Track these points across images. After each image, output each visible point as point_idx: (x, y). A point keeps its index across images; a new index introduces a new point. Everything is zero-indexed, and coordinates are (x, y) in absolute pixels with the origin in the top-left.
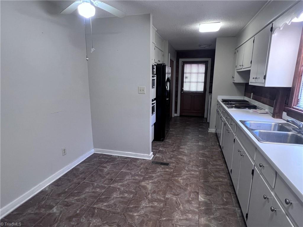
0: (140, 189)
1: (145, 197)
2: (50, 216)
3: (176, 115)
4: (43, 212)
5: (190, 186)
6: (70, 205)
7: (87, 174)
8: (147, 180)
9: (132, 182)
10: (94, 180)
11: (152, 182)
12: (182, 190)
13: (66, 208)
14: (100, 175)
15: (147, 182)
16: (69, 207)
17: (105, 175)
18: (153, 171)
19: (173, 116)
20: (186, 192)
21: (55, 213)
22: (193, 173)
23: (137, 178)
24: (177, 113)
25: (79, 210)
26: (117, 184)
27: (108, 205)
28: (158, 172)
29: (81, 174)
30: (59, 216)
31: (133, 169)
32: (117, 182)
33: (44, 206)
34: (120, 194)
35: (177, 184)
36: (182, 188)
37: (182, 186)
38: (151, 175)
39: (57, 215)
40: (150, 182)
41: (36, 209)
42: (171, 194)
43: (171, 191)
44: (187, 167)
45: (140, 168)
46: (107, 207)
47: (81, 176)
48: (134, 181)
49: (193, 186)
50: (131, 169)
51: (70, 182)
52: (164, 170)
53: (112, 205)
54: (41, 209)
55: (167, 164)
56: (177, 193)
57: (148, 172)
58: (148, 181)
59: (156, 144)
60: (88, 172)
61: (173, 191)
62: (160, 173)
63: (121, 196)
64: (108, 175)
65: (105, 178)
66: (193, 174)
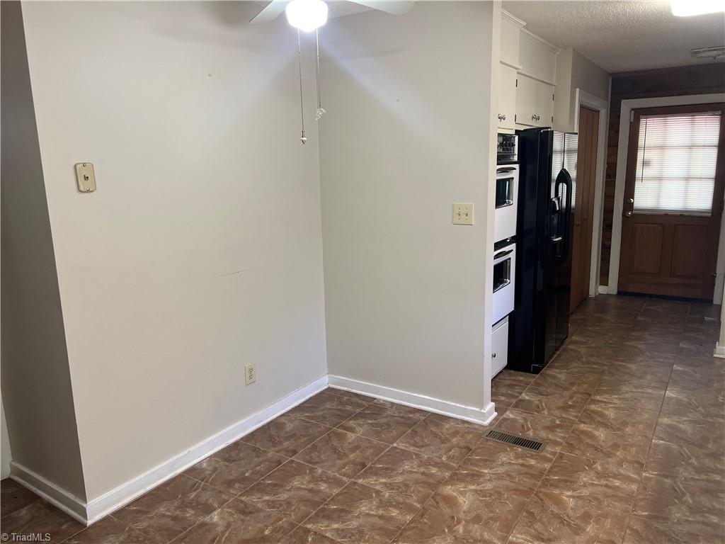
0: (437, 503)
1: (449, 527)
2: (204, 529)
3: (602, 290)
4: (190, 516)
5: (597, 522)
6: (251, 513)
7: (302, 441)
8: (463, 481)
9: (417, 482)
10: (316, 460)
11: (475, 491)
12: (567, 530)
13: (242, 517)
14: (335, 450)
15: (461, 487)
16: (249, 517)
17: (347, 452)
18: (486, 460)
19: (592, 293)
20: (577, 538)
21: (215, 525)
22: (617, 483)
23: (434, 470)
24: (607, 285)
25: (270, 528)
26: (375, 478)
27: (343, 530)
28: (502, 464)
29: (288, 438)
30: (223, 533)
31: (428, 445)
32: (376, 474)
33: (195, 504)
34: (378, 507)
35: (554, 508)
36: (569, 524)
37: (568, 516)
38: (476, 469)
39: (220, 529)
40: (471, 490)
41: (177, 508)
42: (526, 533)
43: (529, 524)
44: (602, 465)
45: (448, 445)
46: (339, 534)
47: (286, 444)
48: (424, 478)
49: (608, 523)
50: (421, 444)
51: (258, 457)
52: (520, 461)
53: (353, 532)
54: (188, 509)
55: (534, 445)
56: (546, 534)
57: (469, 460)
58: (463, 485)
59: (514, 380)
60: (304, 436)
61: (538, 526)
62: (506, 468)
63: (381, 512)
64: (355, 452)
65: (347, 460)
66: (616, 488)
